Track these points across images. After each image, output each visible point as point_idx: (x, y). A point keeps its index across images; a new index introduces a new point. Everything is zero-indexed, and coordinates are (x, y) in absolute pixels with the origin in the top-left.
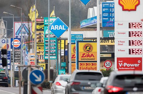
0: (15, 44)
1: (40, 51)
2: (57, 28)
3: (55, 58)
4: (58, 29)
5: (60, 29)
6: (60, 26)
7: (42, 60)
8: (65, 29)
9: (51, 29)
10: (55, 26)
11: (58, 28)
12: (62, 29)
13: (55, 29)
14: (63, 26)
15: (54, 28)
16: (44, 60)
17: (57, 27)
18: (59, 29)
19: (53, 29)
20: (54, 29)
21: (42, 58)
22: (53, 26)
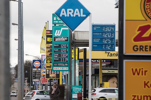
0: (36, 65)
1: (51, 65)
2: (71, 13)
3: (68, 69)
4: (72, 16)
5: (77, 16)
6: (77, 10)
7: (53, 75)
8: (85, 16)
9: (61, 16)
10: (68, 10)
11: (73, 14)
12: (79, 16)
13: (68, 16)
14: (82, 10)
15: (65, 14)
16: (55, 75)
17: (70, 11)
18: (74, 16)
19: (63, 16)
20: (66, 16)
21: (53, 72)
22: (63, 10)
